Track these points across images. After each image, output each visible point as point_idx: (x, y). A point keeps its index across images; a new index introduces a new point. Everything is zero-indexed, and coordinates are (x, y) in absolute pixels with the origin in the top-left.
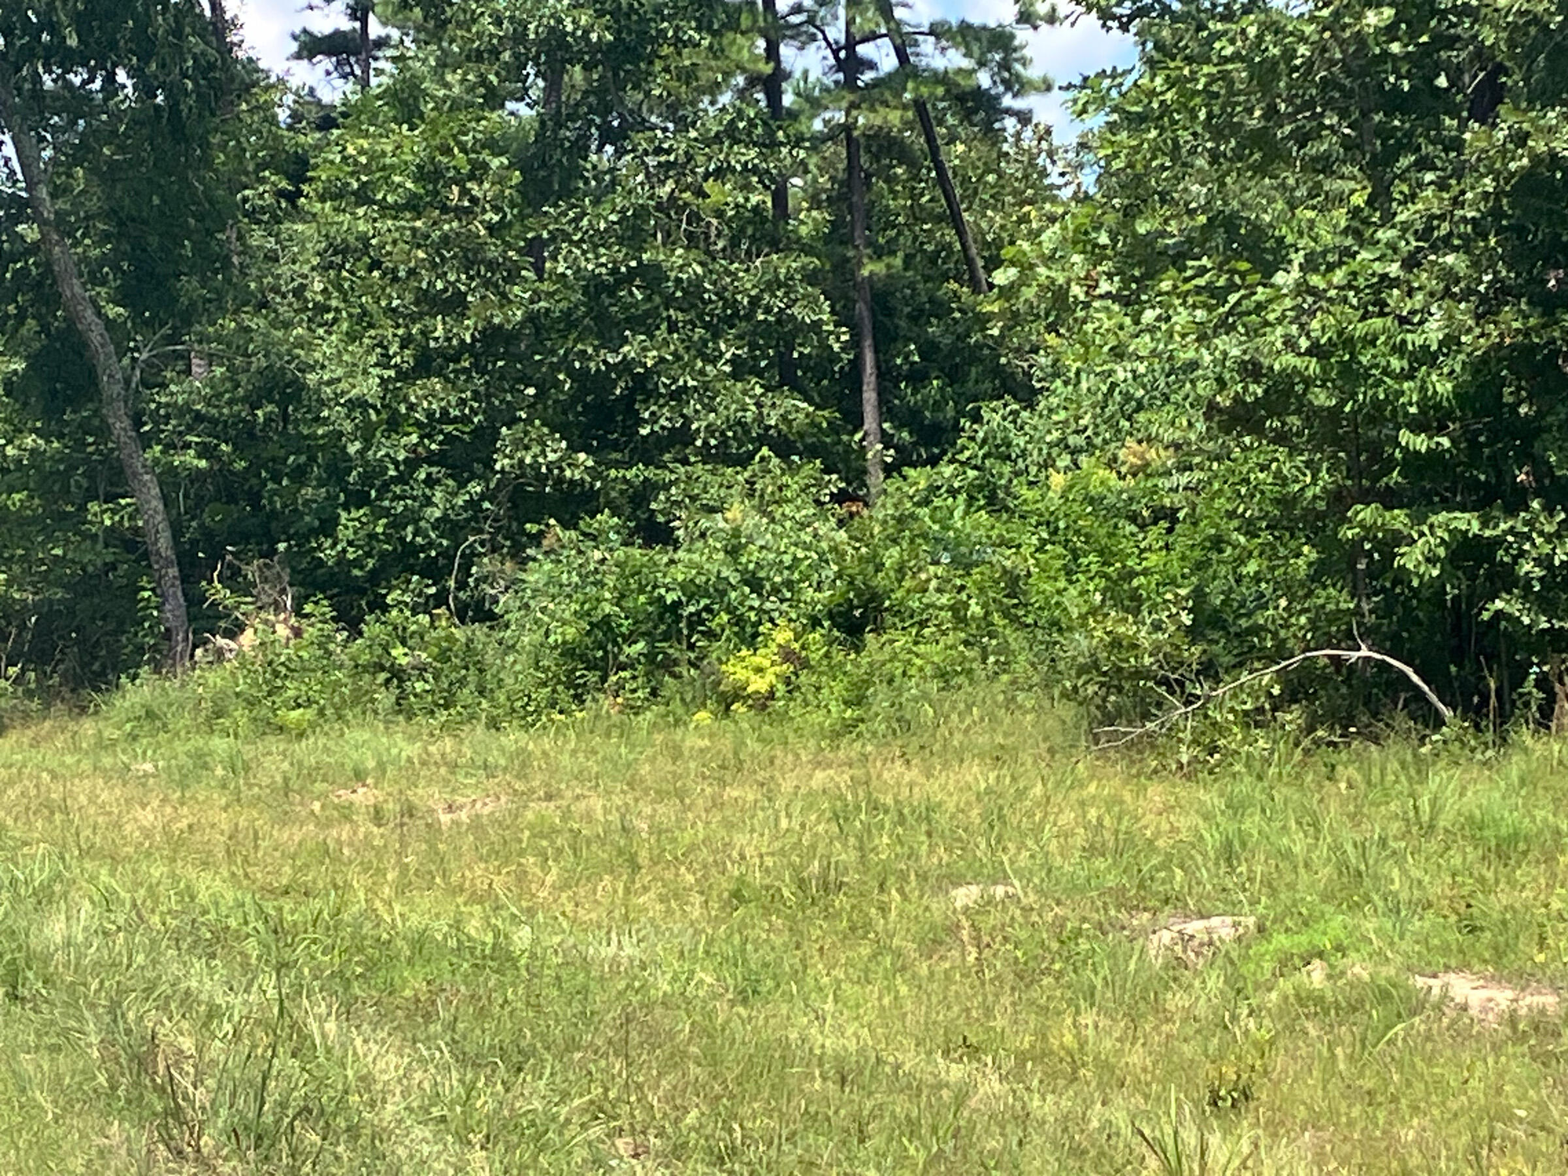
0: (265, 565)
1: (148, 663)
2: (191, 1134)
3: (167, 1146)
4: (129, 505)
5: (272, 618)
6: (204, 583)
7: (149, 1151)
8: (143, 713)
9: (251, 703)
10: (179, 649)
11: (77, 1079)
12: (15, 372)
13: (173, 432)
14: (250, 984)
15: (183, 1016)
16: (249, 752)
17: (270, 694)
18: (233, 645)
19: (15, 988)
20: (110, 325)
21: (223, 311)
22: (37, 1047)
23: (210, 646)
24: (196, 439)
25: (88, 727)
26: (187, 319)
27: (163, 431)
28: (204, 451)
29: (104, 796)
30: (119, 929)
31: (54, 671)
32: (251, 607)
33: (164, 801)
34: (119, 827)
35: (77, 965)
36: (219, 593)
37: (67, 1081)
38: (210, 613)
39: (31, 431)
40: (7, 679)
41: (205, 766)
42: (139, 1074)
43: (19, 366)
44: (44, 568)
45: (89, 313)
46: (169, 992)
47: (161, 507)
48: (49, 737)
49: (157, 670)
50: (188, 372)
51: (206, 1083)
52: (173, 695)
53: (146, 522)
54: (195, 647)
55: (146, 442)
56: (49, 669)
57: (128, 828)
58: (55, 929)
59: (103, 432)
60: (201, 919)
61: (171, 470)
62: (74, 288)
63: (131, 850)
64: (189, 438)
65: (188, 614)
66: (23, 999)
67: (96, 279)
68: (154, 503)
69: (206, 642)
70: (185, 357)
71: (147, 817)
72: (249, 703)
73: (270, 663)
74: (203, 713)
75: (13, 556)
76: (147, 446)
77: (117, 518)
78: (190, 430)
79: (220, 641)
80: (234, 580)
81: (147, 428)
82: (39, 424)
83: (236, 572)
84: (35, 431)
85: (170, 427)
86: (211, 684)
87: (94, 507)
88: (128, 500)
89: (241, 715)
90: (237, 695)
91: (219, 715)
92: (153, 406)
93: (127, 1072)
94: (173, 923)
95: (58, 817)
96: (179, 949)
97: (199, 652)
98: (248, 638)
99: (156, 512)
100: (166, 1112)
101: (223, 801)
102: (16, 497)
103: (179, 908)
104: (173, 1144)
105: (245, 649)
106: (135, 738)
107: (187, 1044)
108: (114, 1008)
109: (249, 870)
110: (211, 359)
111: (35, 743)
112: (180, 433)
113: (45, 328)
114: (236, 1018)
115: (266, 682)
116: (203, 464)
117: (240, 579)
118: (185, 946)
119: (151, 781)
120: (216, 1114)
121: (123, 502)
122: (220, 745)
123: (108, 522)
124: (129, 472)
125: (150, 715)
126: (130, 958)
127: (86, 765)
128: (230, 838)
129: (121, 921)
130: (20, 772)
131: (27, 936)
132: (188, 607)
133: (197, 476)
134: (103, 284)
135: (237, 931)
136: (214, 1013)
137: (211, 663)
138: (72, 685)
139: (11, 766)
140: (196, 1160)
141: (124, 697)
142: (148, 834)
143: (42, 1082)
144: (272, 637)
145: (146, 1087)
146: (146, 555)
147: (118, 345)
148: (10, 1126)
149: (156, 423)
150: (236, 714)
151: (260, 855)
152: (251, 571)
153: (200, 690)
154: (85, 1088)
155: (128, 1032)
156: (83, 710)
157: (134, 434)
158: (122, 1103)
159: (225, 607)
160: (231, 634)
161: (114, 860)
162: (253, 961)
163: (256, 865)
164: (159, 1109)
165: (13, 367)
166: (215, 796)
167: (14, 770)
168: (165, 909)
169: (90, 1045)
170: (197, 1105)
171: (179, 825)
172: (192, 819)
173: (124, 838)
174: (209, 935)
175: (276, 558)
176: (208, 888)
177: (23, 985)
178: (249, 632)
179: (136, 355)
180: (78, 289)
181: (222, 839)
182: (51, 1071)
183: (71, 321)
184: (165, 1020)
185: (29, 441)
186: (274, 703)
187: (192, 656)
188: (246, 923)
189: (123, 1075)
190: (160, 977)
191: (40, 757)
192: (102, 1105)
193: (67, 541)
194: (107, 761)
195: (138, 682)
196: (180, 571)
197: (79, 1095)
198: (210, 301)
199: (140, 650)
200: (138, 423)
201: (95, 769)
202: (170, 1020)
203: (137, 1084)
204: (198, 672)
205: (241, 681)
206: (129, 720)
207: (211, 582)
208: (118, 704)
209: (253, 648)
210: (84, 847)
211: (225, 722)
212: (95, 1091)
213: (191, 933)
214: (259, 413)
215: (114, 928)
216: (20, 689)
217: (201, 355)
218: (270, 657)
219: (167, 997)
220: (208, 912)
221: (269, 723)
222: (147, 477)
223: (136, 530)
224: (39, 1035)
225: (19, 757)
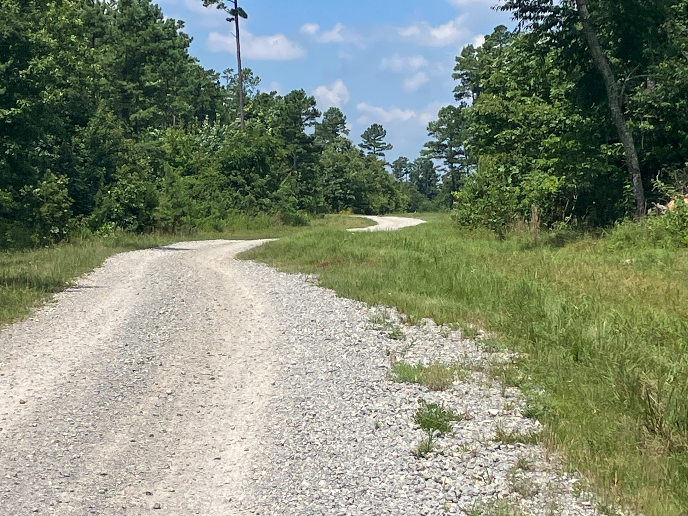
0: (680, 172)
1: (627, 215)
2: (657, 423)
3: (647, 427)
4: (619, 146)
5: (682, 196)
6: (652, 180)
7: (639, 429)
8: (624, 237)
9: (673, 233)
10: (641, 209)
11: (606, 396)
12: (570, 88)
13: (639, 113)
14: (680, 357)
15: (651, 371)
16: (672, 255)
17: (681, 230)
18: (665, 208)
19: (577, 355)
20: (612, 67)
21: (662, 59)
22: (588, 382)
23: (655, 208)
24: (650, 116)
25: (601, 242)
26: (646, 63)
27: (634, 113)
28: (652, 121)
29: (609, 273)
30: (620, 331)
31: (585, 218)
32: (673, 191)
33: (636, 276)
34: (616, 286)
35: (604, 347)
36: (658, 184)
37: (602, 397)
38: (654, 193)
39: (577, 113)
40: (565, 222)
41: (653, 261)
42: (633, 396)
43: (572, 85)
44: (582, 173)
45: (604, 62)
46: (644, 360)
47: (633, 146)
48: (584, 247)
49: (631, 218)
50: (646, 86)
51: (663, 400)
52: (637, 230)
53: (626, 153)
54: (648, 209)
55: (626, 118)
56: (583, 218)
57: (621, 287)
58: (593, 331)
59: (608, 114)
60: (656, 328)
61: (638, 130)
62: (597, 50)
63: (623, 297)
64: (645, 116)
65: (644, 194)
66: (581, 361)
67: (605, 47)
68: (630, 145)
69: (653, 206)
70: (644, 80)
71: (627, 282)
72: (672, 233)
73: (681, 216)
74: (651, 238)
75: (568, 168)
76: (627, 119)
77: (613, 151)
78: (647, 112)
79: (659, 206)
80: (666, 179)
81: (627, 112)
82: (580, 110)
83: (666, 175)
84: (579, 113)
85: (637, 111)
86: (654, 225)
87: (603, 147)
88: (619, 144)
89: (668, 239)
90: (667, 230)
91: (658, 238)
92: (630, 102)
93: (627, 393)
94: (644, 330)
95: (591, 282)
96: (647, 341)
97: (650, 210)
98: (671, 204)
99: (632, 149)
100: (646, 412)
101: (662, 277)
102: (570, 142)
103: (646, 323)
104: (649, 426)
105: (670, 209)
106: (622, 248)
107: (653, 383)
108: (621, 366)
109: (676, 307)
110: (656, 80)
111: (578, 250)
112: (642, 114)
113: (583, 69)
114: (675, 372)
115: (679, 224)
116: (652, 127)
117: (668, 178)
118: (649, 340)
119: (630, 267)
120: (669, 414)
121: (616, 144)
122: (659, 252)
123: (609, 153)
124: (619, 131)
125: (628, 238)
126: (626, 345)
127: (601, 259)
128: (666, 293)
129: (621, 328)
130: (572, 262)
131: (581, 333)
132: (645, 191)
133: (649, 133)
134: (609, 48)
135: (672, 334)
136: (664, 370)
137: (655, 216)
138: (593, 224)
139: (568, 259)
140: (660, 434)
141: (616, 230)
142: (630, 290)
143: (591, 396)
144: (682, 205)
145: (636, 401)
146: (626, 168)
147: (616, 75)
148: (578, 415)
149: (631, 109)
150: (666, 238)
151: (680, 301)
152: (673, 174)
153: (650, 228)
154: (610, 400)
155: (628, 376)
156: (598, 235)
157: (622, 114)
158: (626, 407)
159: (662, 191)
160: (664, 203)
161: (616, 301)
162: (681, 348)
163: (678, 305)
164: (643, 410)
165: (569, 86)
166: (658, 274)
167: (569, 261)
168: (639, 323)
169: (610, 382)
170: (659, 410)
171: (643, 287)
172: (649, 284)
173: (620, 292)
174: (660, 336)
175: (684, 169)
176: (658, 315)
177: (581, 354)
178: (672, 203)
179: (623, 79)
180: (599, 51)
181: (663, 293)
182: (594, 392)
183: (595, 66)
184: (643, 372)
185: (576, 117)
186: (683, 233)
187: (647, 212)
188: (677, 330)
189: (626, 395)
190: (639, 353)
191: (580, 255)
192: (617, 408)
193: (592, 162)
194: (609, 258)
195: (623, 223)
196: (641, 175)
197: (607, 403)
198: (657, 55)
199: (623, 210)
200: (623, 110)
201: (605, 261)
202: (645, 372)
203: (632, 399)
204: (649, 219)
205: (668, 223)
206: (618, 240)
207: (655, 179)
208: (613, 232)
209: (674, 209)
210: (602, 295)
211: (662, 242)
212: (614, 401)
213: (652, 335)
214: (678, 104)
215: (618, 331)
216: (570, 227)
217: (652, 79)
218: (682, 213)
219: (643, 362)
220: (659, 325)
221: (681, 243)
222: (627, 133)
223: (621, 157)
224: (589, 376)
225: (571, 255)
